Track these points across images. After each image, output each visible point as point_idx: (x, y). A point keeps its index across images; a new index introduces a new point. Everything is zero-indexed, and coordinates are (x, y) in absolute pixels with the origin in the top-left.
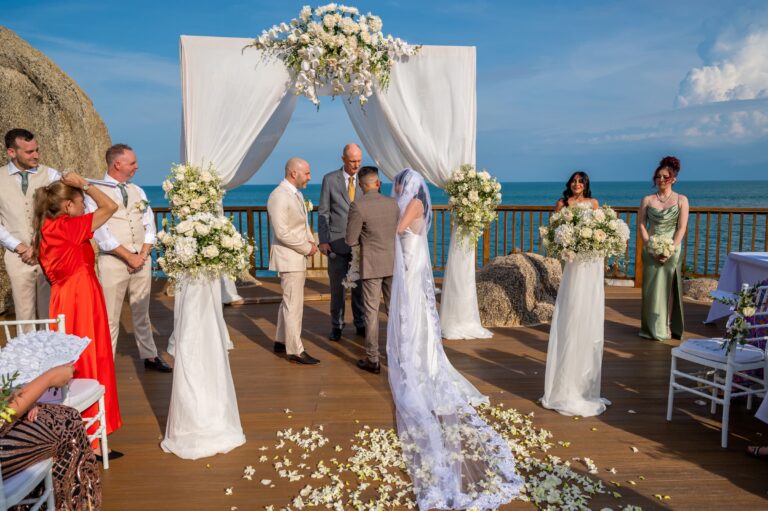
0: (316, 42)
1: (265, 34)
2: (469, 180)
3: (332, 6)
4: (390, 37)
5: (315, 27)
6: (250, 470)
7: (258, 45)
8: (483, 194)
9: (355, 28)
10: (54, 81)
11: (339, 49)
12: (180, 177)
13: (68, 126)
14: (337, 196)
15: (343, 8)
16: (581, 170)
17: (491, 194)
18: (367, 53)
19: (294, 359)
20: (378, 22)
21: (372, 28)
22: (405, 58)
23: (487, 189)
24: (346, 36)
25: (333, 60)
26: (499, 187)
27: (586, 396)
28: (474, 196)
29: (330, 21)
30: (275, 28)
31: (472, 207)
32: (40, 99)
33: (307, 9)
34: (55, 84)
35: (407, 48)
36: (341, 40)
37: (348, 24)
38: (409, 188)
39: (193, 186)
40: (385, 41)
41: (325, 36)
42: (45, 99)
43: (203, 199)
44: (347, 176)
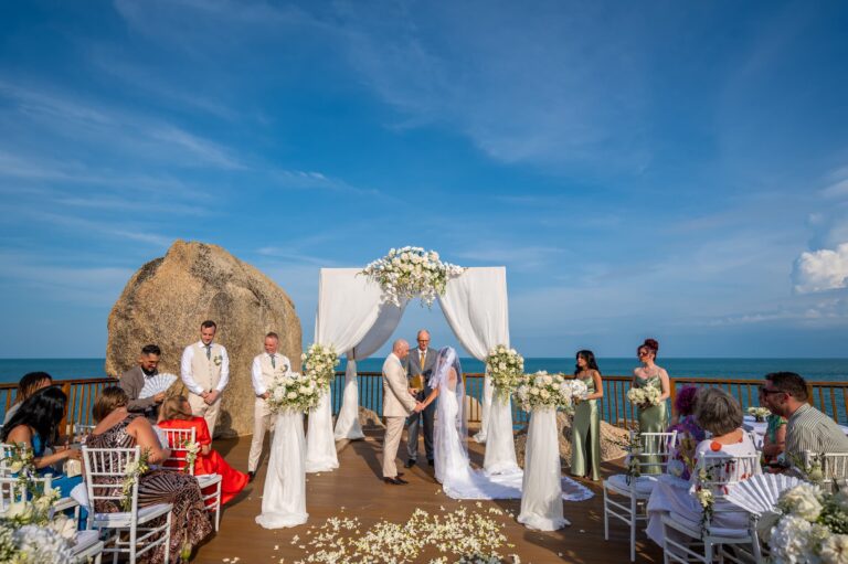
0: (396, 269)
1: (369, 266)
2: (499, 355)
3: (407, 248)
4: (446, 264)
5: (397, 261)
6: (296, 538)
7: (365, 273)
8: (509, 365)
9: (420, 259)
10: (268, 293)
11: (409, 273)
12: (311, 352)
13: (273, 320)
14: (413, 365)
15: (415, 248)
16: (586, 349)
17: (515, 365)
18: (428, 274)
19: (388, 480)
20: (435, 255)
21: (432, 259)
22: (457, 276)
23: (512, 362)
24: (415, 265)
25: (405, 280)
26: (522, 360)
27: (548, 516)
28: (503, 366)
29: (404, 256)
30: (375, 262)
31: (502, 374)
32: (258, 304)
33: (393, 251)
34: (270, 295)
35: (458, 269)
36: (411, 267)
37: (415, 258)
38: (448, 360)
39: (318, 357)
40: (441, 266)
41: (401, 265)
42: (261, 303)
43: (323, 366)
44: (420, 352)
